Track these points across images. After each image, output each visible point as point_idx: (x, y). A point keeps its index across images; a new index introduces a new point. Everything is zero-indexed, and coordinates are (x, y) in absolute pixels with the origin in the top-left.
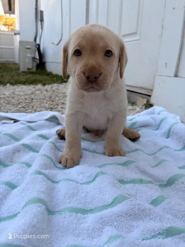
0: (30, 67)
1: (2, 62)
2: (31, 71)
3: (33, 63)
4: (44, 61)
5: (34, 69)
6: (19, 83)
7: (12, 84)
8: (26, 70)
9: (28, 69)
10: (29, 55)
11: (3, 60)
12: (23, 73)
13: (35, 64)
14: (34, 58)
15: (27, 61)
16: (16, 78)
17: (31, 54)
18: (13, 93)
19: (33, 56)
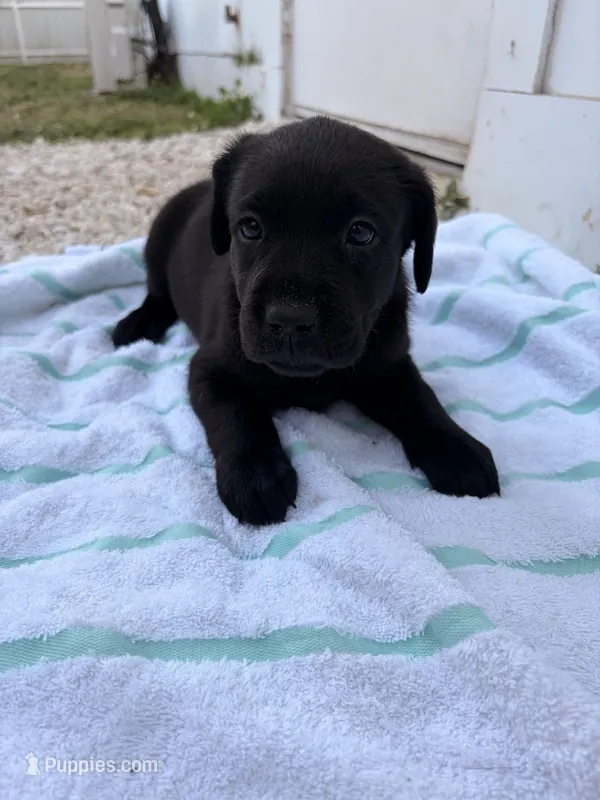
0: (126, 74)
1: (51, 61)
2: (129, 88)
3: (134, 58)
4: (172, 50)
5: (141, 83)
6: (77, 135)
7: (52, 138)
8: (112, 87)
9: (120, 82)
10: (119, 30)
11: (52, 52)
12: (102, 99)
13: (141, 64)
14: (137, 43)
15: (114, 51)
16: (76, 115)
17: (126, 25)
18: (39, 170)
19: (132, 31)
